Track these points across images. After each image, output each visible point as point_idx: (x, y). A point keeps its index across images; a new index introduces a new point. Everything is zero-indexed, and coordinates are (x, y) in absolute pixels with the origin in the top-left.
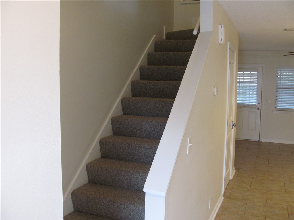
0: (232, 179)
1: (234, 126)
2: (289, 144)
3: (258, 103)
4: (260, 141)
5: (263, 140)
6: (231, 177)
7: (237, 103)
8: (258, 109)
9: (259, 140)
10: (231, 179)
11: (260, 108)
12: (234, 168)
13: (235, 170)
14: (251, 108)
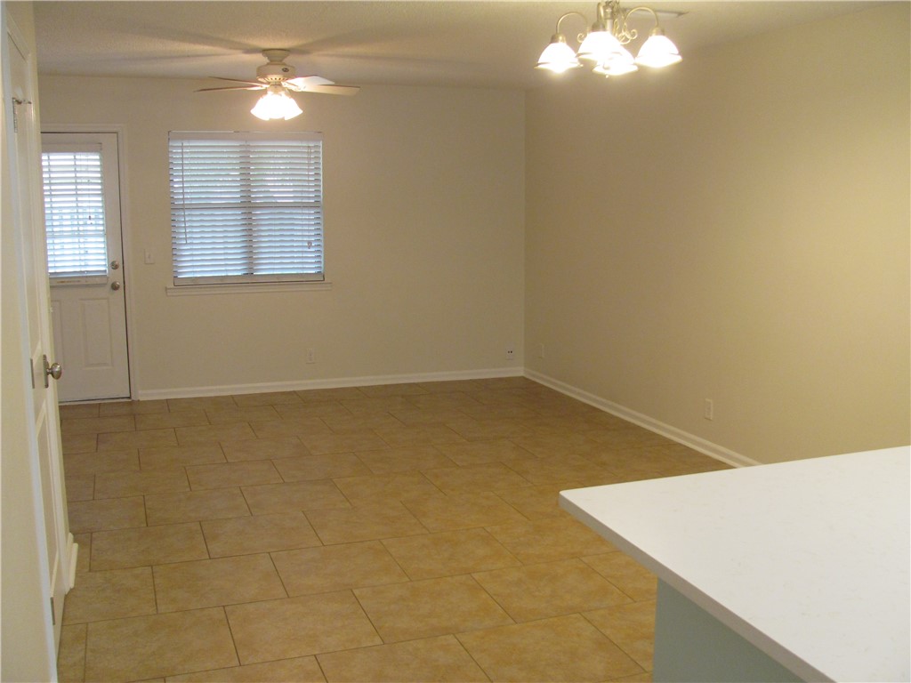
0: (74, 588)
1: (52, 374)
2: (232, 397)
3: (114, 266)
4: (133, 398)
5: (143, 395)
6: (70, 582)
7: (51, 271)
8: (115, 287)
9: (129, 398)
10: (71, 590)
11: (119, 283)
12: (71, 536)
13: (75, 541)
14: (87, 286)
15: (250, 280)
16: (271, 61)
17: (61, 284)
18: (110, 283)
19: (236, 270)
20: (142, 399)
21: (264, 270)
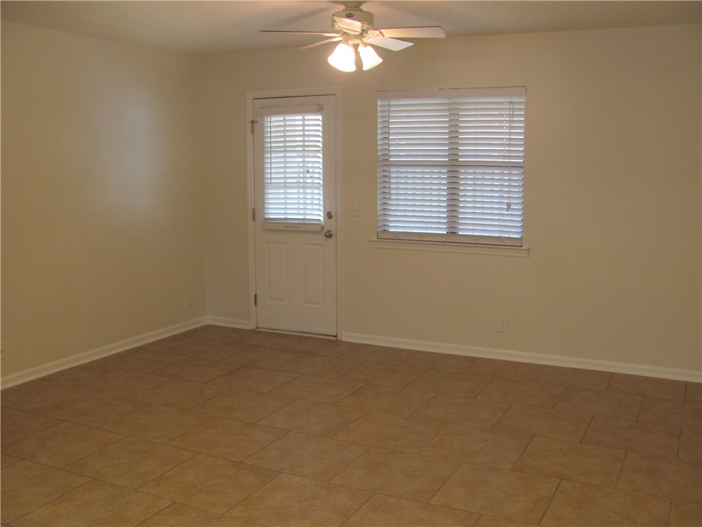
3: (329, 215)
4: (338, 338)
5: (346, 336)
8: (328, 235)
9: (336, 336)
14: (307, 232)
15: (452, 238)
16: (347, 7)
17: (286, 229)
18: (325, 230)
19: (439, 228)
20: (345, 339)
21: (465, 230)
